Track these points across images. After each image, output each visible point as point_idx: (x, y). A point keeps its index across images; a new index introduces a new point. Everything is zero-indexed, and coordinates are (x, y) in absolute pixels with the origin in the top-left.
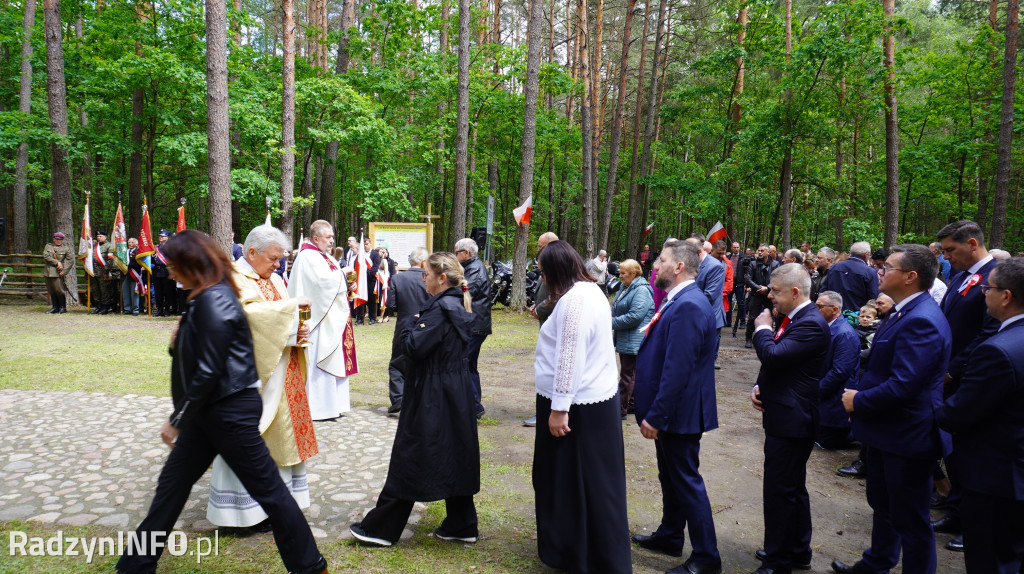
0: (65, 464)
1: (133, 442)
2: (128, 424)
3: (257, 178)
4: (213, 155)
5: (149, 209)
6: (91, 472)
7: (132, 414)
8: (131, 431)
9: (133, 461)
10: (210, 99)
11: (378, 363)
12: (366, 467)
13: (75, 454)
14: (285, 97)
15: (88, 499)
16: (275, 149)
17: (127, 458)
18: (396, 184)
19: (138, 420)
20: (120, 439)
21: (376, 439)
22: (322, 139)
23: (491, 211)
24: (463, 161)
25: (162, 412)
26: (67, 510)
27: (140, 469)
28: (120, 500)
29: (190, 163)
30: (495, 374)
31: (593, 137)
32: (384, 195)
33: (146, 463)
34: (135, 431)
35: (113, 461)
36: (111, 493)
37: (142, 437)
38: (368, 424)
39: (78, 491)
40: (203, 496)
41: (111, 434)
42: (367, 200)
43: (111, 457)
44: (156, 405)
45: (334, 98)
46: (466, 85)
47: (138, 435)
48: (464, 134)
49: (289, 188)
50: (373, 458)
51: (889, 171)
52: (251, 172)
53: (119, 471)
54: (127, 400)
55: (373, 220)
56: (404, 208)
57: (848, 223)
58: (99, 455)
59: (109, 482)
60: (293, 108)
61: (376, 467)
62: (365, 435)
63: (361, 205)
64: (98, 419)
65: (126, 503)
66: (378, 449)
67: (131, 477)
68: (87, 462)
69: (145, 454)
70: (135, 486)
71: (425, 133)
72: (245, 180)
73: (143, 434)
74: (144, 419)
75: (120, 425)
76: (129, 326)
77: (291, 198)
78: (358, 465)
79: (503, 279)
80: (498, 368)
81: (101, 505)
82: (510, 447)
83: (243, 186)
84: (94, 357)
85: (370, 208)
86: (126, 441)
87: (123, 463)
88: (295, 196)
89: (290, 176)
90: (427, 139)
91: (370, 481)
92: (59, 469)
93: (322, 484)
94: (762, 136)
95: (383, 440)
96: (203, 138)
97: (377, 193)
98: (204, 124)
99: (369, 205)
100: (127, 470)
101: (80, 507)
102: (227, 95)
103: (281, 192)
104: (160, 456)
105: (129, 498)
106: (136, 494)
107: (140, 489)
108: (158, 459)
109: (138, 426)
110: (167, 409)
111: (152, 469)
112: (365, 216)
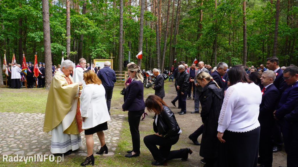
1: (24, 128)
2: (22, 122)
3: (60, 46)
4: (45, 39)
5: (25, 55)
6: (11, 138)
7: (23, 119)
8: (23, 124)
9: (24, 134)
10: (44, 21)
14: (67, 21)
15: (10, 146)
16: (65, 37)
17: (22, 133)
18: (102, 47)
19: (24, 121)
20: (20, 127)
22: (79, 33)
23: (130, 55)
25: (32, 118)
27: (27, 136)
28: (21, 146)
29: (38, 41)
31: (159, 34)
32: (98, 51)
33: (29, 134)
34: (24, 124)
35: (18, 134)
36: (18, 144)
37: (27, 126)
39: (7, 144)
40: (48, 144)
41: (17, 125)
42: (93, 52)
44: (30, 116)
45: (82, 21)
46: (122, 18)
47: (25, 126)
48: (121, 33)
49: (69, 49)
51: (244, 44)
52: (57, 44)
53: (20, 137)
54: (21, 114)
55: (94, 58)
56: (104, 54)
57: (233, 59)
58: (13, 132)
59: (17, 141)
60: (69, 24)
63: (91, 54)
64: (12, 121)
65: (23, 147)
67: (24, 139)
68: (9, 134)
69: (28, 131)
70: (25, 142)
71: (110, 32)
72: (55, 47)
73: (27, 125)
74: (27, 120)
75: (19, 122)
76: (20, 91)
77: (70, 52)
81: (15, 148)
83: (55, 48)
84: (10, 101)
86: (21, 127)
87: (21, 135)
88: (71, 51)
89: (69, 45)
90: (110, 34)
94: (209, 33)
96: (42, 33)
97: (96, 50)
98: (42, 29)
99: (94, 54)
100: (22, 137)
101: (8, 149)
102: (49, 20)
103: (66, 52)
104: (33, 132)
105: (24, 146)
106: (26, 144)
107: (27, 143)
108: (32, 133)
109: (25, 123)
110: (34, 117)
111: (30, 136)
112: (92, 57)
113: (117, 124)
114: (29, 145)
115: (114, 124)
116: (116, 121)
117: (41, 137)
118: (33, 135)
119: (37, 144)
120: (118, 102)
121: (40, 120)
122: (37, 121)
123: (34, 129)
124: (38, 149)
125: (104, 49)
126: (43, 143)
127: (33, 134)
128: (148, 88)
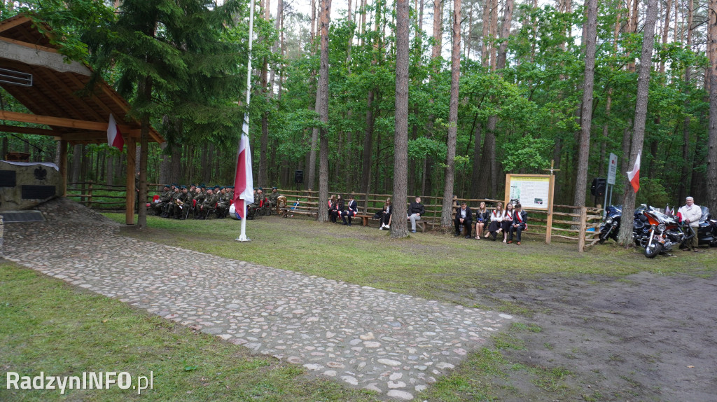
0: (253, 310)
2: (299, 292)
3: (433, 144)
4: (397, 130)
6: (262, 316)
7: (306, 287)
8: (298, 297)
9: (285, 314)
11: (482, 274)
12: (416, 345)
13: (262, 305)
14: (452, 89)
15: (250, 331)
16: (443, 124)
17: (284, 312)
19: (306, 291)
21: (437, 327)
22: (482, 114)
23: (613, 166)
24: (587, 127)
25: (322, 288)
26: (237, 335)
27: (286, 319)
28: (264, 335)
30: (569, 293)
32: (522, 154)
33: (291, 316)
34: (300, 297)
35: (276, 312)
36: (263, 330)
38: (440, 315)
39: (248, 326)
40: (305, 343)
41: (286, 297)
42: (510, 158)
43: (277, 310)
44: (322, 284)
45: (490, 87)
46: (591, 68)
47: (299, 300)
48: (588, 107)
49: (452, 150)
50: (424, 340)
52: (427, 140)
54: (310, 278)
56: (536, 162)
58: (272, 307)
59: (266, 324)
60: (457, 95)
61: (422, 346)
62: (432, 323)
63: (505, 162)
64: (287, 287)
65: (265, 338)
66: (434, 334)
68: (264, 310)
69: (294, 312)
70: (275, 328)
72: (423, 146)
73: (302, 300)
74: (310, 291)
75: (295, 293)
77: (453, 157)
78: (412, 342)
79: (614, 220)
80: (576, 290)
81: (254, 336)
82: (537, 352)
83: (424, 149)
84: (315, 252)
85: (511, 163)
86: (291, 302)
88: (456, 156)
89: (454, 142)
91: (412, 355)
92: (248, 311)
93: (378, 350)
95: (441, 328)
97: (517, 153)
99: (510, 161)
101: (242, 335)
103: (448, 153)
104: (301, 314)
105: (269, 334)
106: (274, 333)
107: (277, 331)
108: (298, 316)
109: (304, 295)
110: (327, 287)
111: (292, 321)
112: (506, 169)
113: (480, 333)
114: (278, 336)
115: (471, 333)
116: (480, 327)
117: (306, 326)
118: (295, 320)
119: (290, 337)
120: (530, 283)
121: (331, 293)
122: (325, 296)
123: (307, 308)
124: (284, 347)
125: (538, 149)
126: (300, 338)
127: (298, 318)
128: (652, 257)
